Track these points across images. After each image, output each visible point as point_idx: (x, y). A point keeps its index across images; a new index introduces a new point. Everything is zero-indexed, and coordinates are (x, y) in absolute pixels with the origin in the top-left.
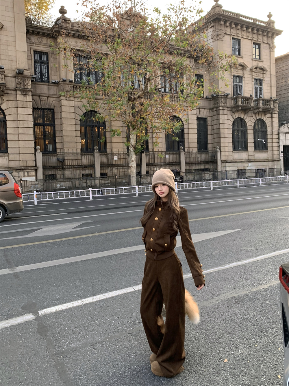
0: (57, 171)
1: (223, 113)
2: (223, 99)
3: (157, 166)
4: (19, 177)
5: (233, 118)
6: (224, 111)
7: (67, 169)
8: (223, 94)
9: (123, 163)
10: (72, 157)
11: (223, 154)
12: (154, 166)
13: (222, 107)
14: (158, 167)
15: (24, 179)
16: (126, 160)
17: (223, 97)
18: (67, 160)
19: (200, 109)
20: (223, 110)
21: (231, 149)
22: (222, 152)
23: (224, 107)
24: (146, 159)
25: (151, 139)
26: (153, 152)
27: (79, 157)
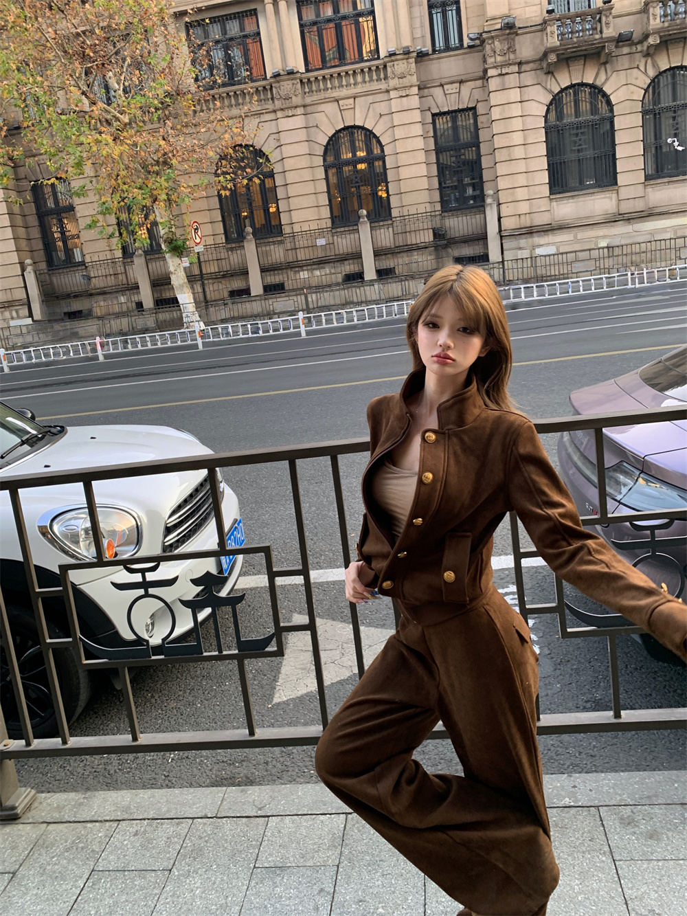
0: (87, 301)
1: (503, 84)
2: (497, 43)
3: (305, 268)
4: (5, 320)
5: (550, 91)
6: (507, 76)
8: (499, 26)
9: (217, 270)
10: (103, 271)
11: (505, 210)
12: (297, 269)
13: (495, 67)
14: (307, 270)
15: (12, 323)
16: (227, 260)
17: (497, 36)
18: (95, 277)
19: (445, 87)
20: (501, 75)
21: (546, 190)
22: (502, 207)
23: (502, 66)
24: (277, 253)
25: (284, 200)
26: (291, 235)
27: (120, 269)
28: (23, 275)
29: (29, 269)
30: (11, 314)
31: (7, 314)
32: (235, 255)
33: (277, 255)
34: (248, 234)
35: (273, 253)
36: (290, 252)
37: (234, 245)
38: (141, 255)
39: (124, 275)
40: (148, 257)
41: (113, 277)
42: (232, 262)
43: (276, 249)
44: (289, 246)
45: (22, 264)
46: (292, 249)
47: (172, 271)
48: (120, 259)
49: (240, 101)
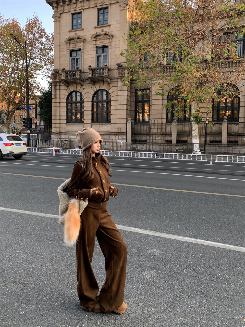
0: (147, 137)
4: (116, 139)
7: (152, 136)
10: (157, 126)
18: (153, 128)
24: (235, 129)
25: (243, 107)
26: (243, 122)
27: (164, 126)
28: (127, 124)
29: (130, 121)
30: (119, 137)
31: (117, 137)
32: (215, 127)
33: (235, 130)
34: (225, 119)
35: (233, 128)
36: (241, 129)
37: (215, 123)
38: (176, 122)
39: (165, 129)
40: (178, 123)
41: (160, 129)
42: (213, 130)
43: (235, 127)
44: (241, 126)
45: (127, 119)
46: (242, 128)
47: (194, 129)
48: (165, 123)
49: (231, 65)
